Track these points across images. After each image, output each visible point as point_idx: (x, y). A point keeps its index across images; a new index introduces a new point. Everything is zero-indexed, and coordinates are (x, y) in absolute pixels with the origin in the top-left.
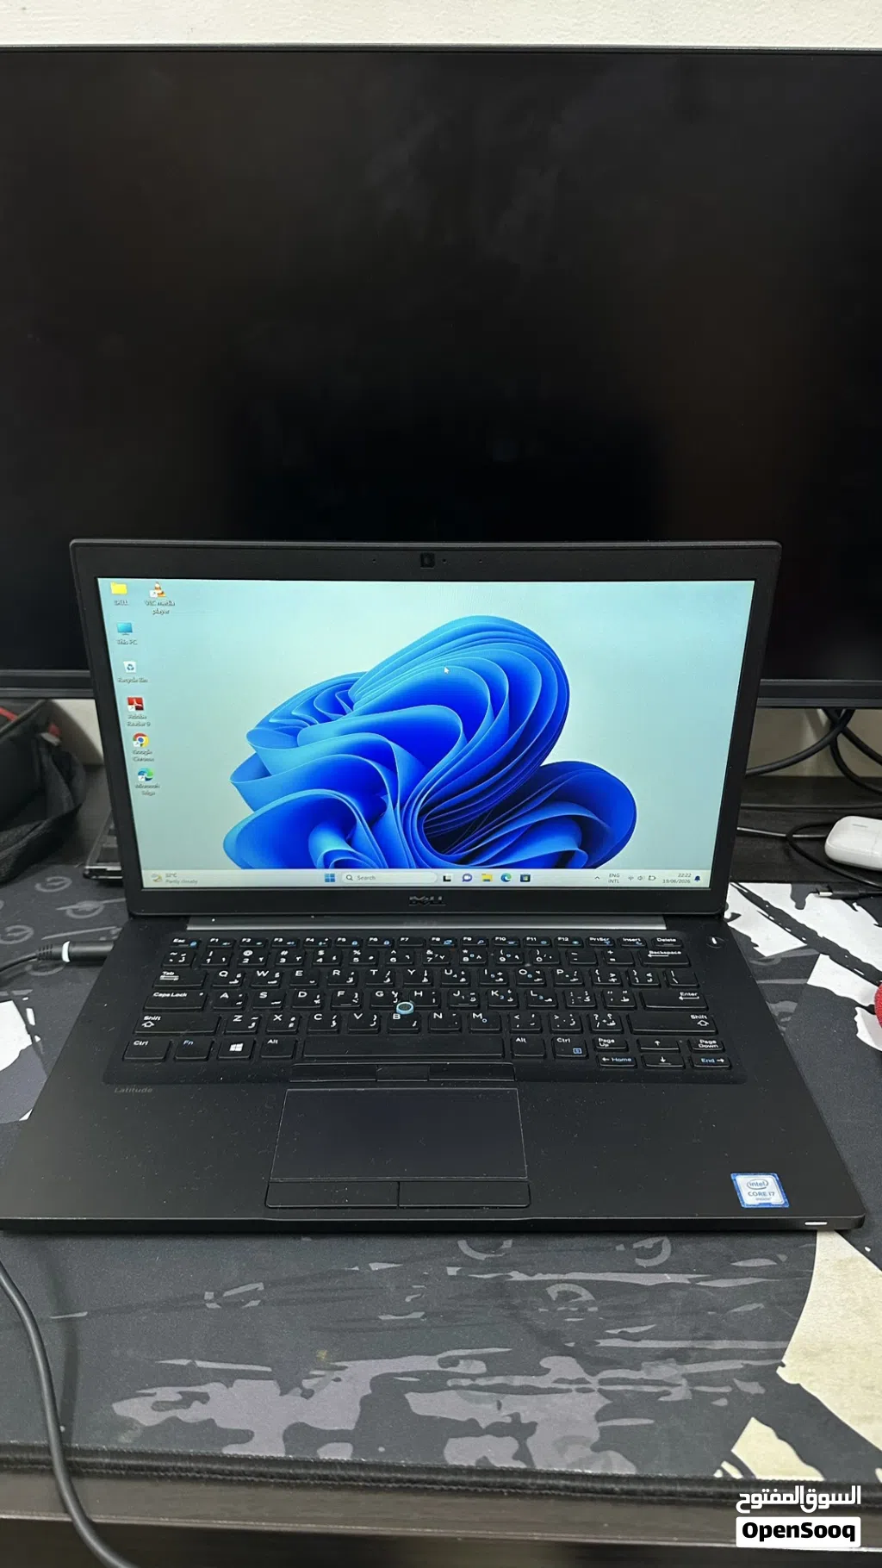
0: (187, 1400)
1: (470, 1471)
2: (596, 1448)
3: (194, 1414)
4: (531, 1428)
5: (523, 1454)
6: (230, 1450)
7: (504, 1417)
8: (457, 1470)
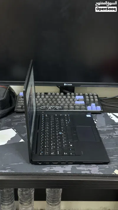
0: (51, 168)
1: (85, 174)
2: (98, 172)
3: (52, 169)
4: (91, 170)
5: (90, 172)
6: (57, 172)
7: (88, 169)
8: (83, 174)
